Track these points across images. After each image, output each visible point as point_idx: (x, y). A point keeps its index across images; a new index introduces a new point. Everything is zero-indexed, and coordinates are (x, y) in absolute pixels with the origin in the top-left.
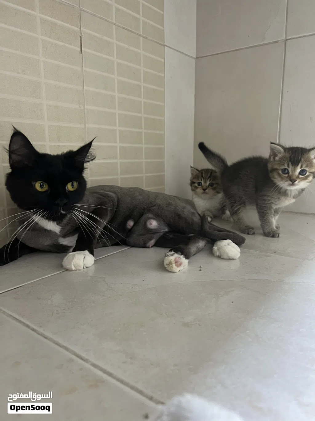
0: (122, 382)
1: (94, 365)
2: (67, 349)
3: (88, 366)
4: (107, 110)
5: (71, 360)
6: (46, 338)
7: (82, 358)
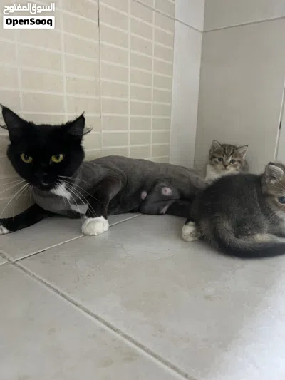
0: (155, 356)
1: (125, 336)
2: (98, 318)
3: (118, 336)
4: (120, 82)
5: (103, 331)
6: (76, 305)
7: (112, 328)
